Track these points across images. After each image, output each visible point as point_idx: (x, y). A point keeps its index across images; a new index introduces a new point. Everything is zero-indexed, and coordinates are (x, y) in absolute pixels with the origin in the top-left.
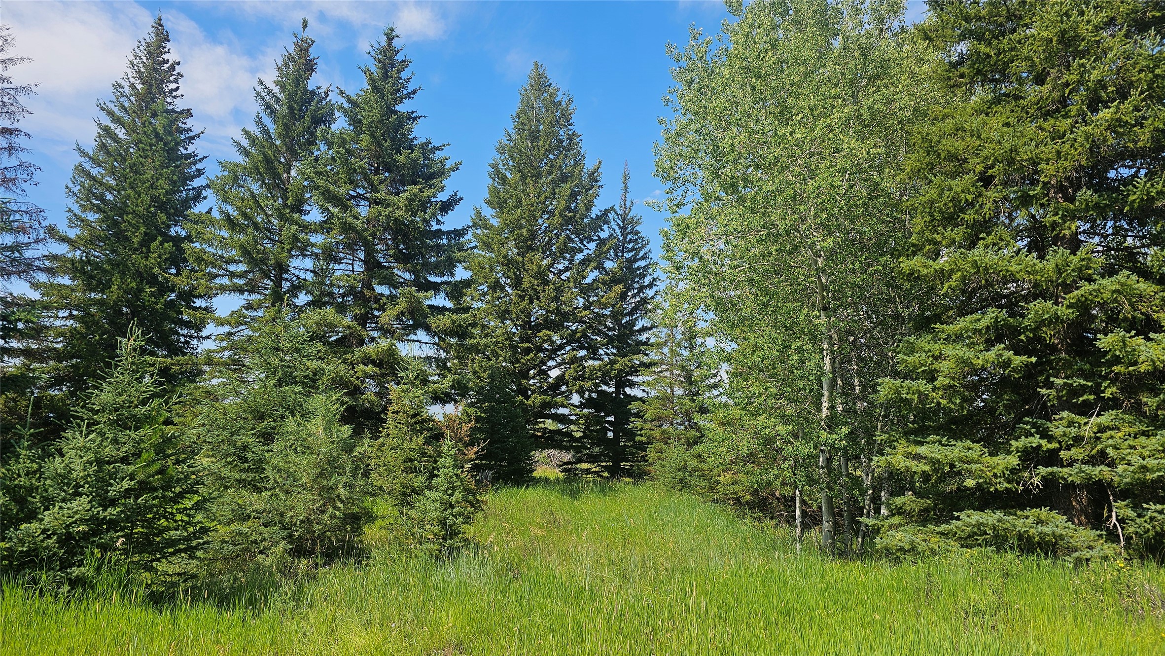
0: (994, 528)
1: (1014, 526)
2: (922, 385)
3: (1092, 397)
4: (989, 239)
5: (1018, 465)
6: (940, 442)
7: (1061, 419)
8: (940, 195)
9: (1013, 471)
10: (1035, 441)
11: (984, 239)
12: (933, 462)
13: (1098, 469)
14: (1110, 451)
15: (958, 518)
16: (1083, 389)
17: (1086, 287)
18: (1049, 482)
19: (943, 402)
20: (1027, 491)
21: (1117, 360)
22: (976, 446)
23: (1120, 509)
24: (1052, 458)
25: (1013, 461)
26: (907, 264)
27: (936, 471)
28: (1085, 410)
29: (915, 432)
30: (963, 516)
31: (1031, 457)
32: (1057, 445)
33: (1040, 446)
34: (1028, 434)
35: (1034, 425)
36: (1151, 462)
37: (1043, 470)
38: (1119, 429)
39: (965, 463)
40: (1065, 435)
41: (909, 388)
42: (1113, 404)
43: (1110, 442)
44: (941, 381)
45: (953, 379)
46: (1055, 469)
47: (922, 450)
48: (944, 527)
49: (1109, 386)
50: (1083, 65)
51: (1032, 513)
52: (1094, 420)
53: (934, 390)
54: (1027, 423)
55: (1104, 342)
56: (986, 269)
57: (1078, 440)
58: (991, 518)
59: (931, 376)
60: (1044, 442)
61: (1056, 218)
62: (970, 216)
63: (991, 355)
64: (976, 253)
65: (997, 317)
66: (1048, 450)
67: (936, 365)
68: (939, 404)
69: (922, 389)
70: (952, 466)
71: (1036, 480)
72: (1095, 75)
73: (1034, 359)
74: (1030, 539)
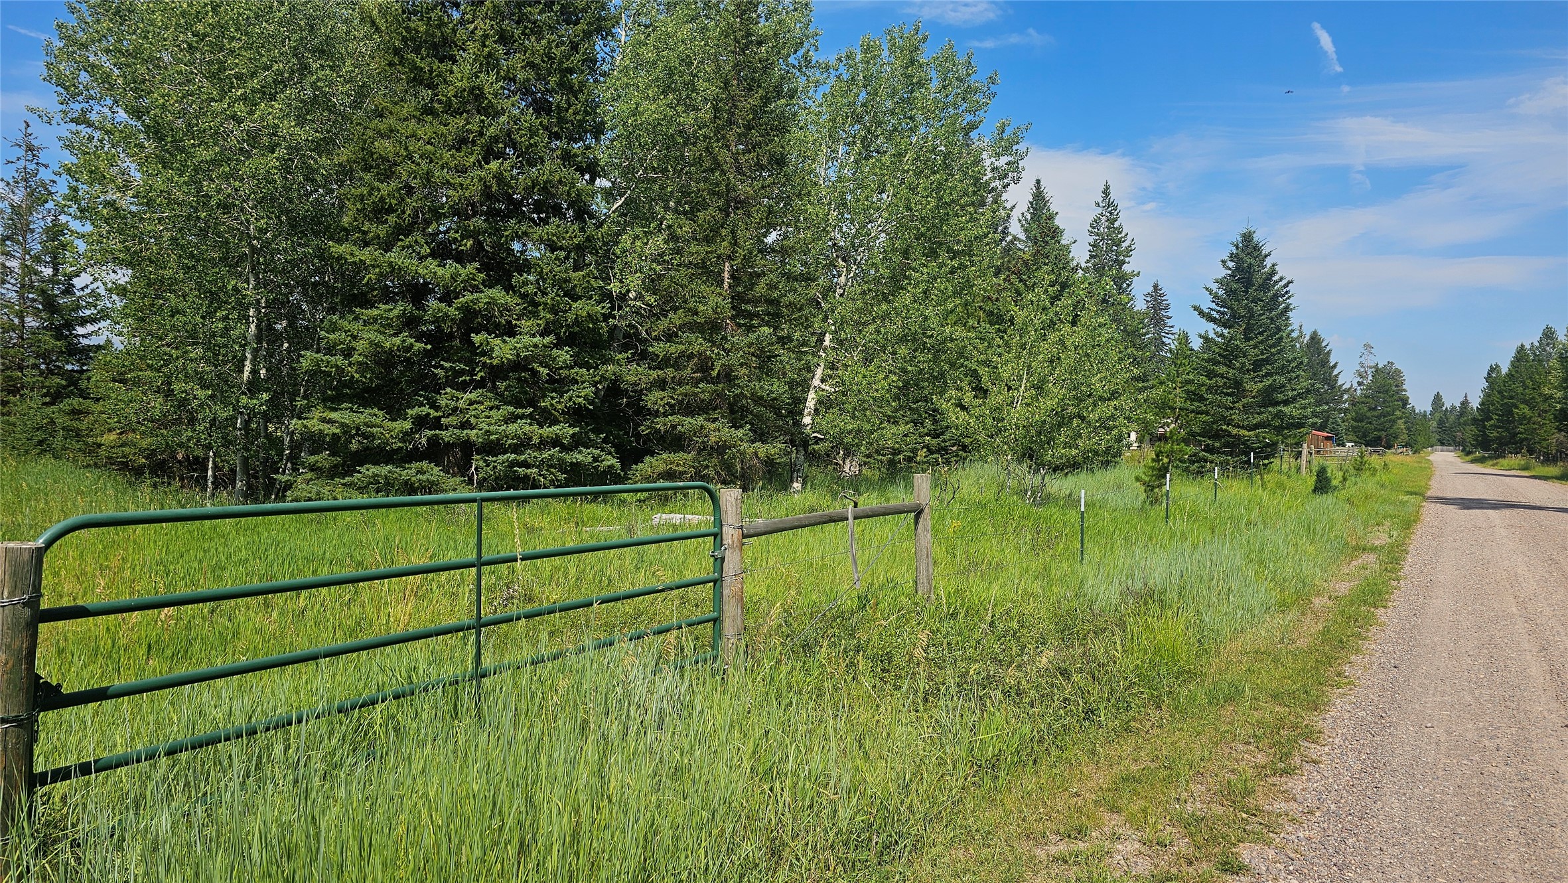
0: (386, 476)
1: (401, 476)
2: (339, 360)
3: (468, 378)
4: (407, 241)
5: (411, 429)
6: (351, 409)
7: (446, 394)
8: (370, 194)
9: (406, 434)
10: (425, 410)
11: (402, 240)
12: (342, 425)
13: (465, 432)
14: (472, 420)
15: (359, 472)
16: (463, 372)
17: (469, 297)
18: (433, 442)
19: (357, 376)
20: (416, 448)
21: (484, 354)
22: (381, 413)
23: (477, 461)
24: (437, 424)
25: (407, 425)
26: (337, 249)
27: (345, 433)
28: (463, 387)
29: (332, 399)
30: (363, 470)
31: (421, 422)
32: (441, 414)
33: (428, 414)
34: (421, 405)
35: (426, 398)
36: (492, 428)
37: (429, 433)
38: (482, 403)
39: (368, 427)
40: (447, 406)
41: (328, 362)
42: (481, 384)
43: (473, 413)
44: (356, 357)
45: (366, 357)
46: (437, 432)
47: (334, 415)
48: (348, 479)
49: (480, 371)
50: (483, 121)
51: (415, 465)
52: (468, 396)
53: (350, 364)
54: (421, 396)
55: (477, 339)
56: (400, 269)
57: (455, 409)
58: (383, 470)
59: (348, 353)
60: (432, 411)
61: (457, 235)
62: (392, 219)
63: (397, 341)
64: (392, 256)
65: (405, 310)
66: (435, 417)
67: (354, 344)
68: (353, 377)
69: (339, 364)
70: (358, 429)
71: (424, 441)
72: (491, 131)
73: (429, 347)
74: (412, 485)
